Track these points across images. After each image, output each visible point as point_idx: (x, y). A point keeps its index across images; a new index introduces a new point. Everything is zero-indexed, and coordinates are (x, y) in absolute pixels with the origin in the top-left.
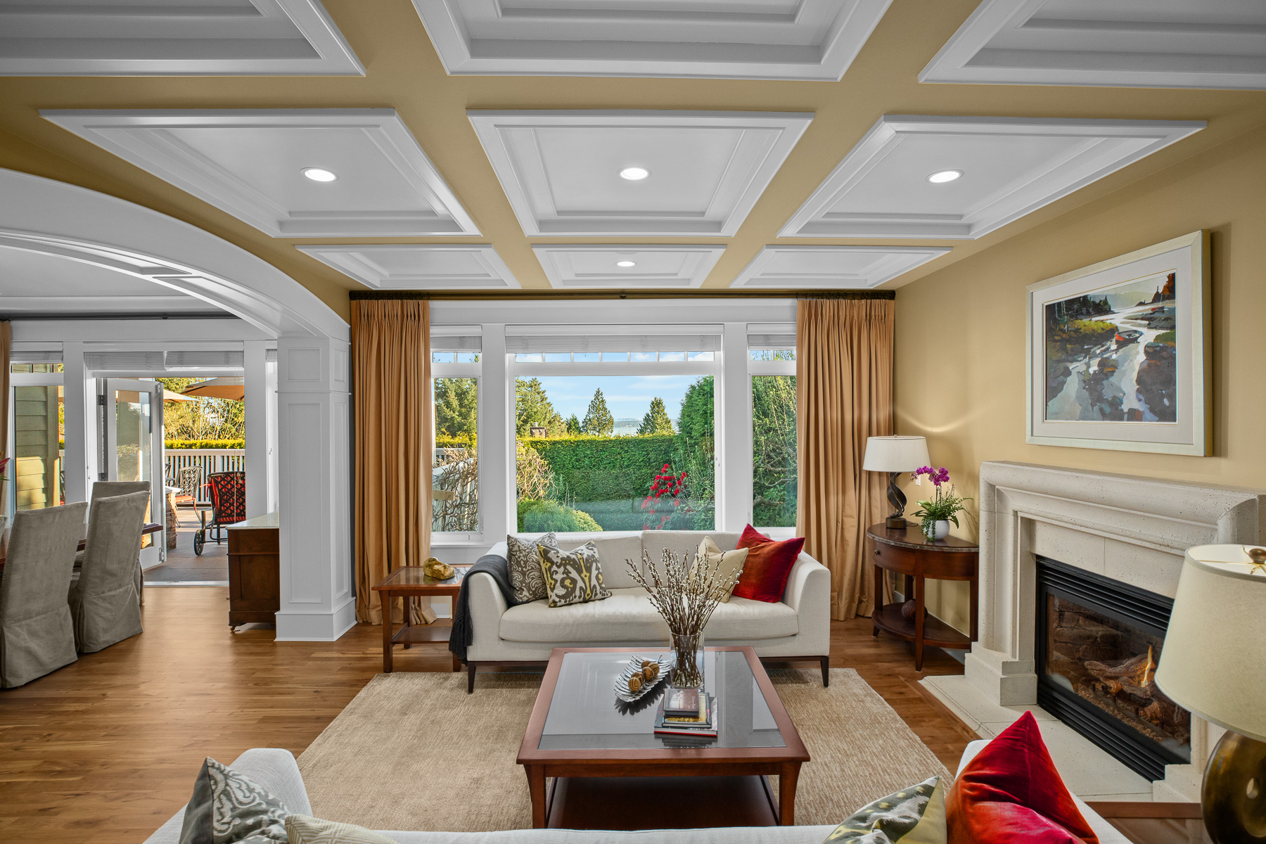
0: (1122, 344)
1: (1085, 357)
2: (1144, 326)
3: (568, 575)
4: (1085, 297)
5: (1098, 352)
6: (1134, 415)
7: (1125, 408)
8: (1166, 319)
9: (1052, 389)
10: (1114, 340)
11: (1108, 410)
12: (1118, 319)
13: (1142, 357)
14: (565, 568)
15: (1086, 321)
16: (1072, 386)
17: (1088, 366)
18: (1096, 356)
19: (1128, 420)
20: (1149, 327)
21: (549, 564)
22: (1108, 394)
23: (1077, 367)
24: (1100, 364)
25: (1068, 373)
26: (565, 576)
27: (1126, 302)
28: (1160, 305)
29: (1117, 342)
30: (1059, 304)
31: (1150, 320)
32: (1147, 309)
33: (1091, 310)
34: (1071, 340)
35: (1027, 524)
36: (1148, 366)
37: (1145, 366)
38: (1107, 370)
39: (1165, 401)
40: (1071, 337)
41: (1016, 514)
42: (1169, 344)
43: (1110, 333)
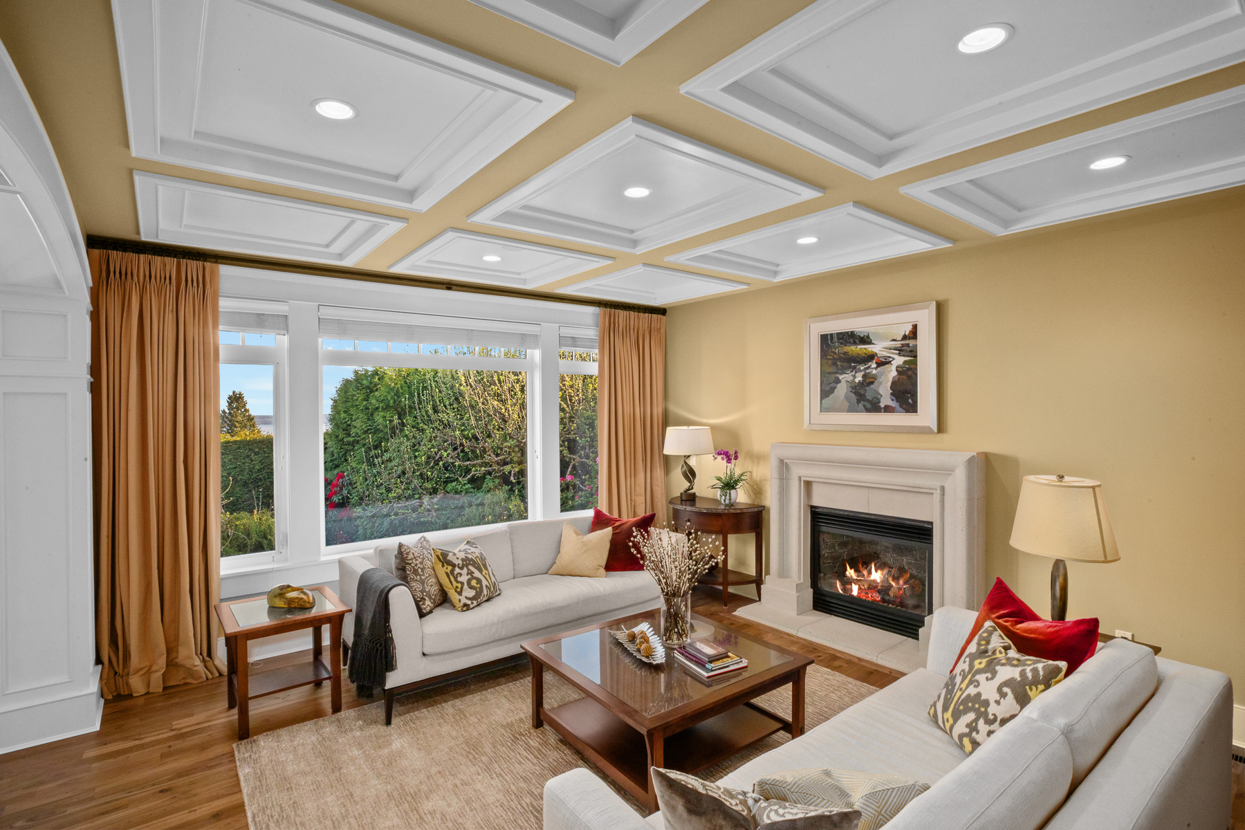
0: (880, 364)
1: (852, 371)
2: (896, 354)
3: (472, 576)
4: (852, 332)
5: (862, 368)
6: (888, 409)
7: (882, 405)
8: (911, 351)
9: (826, 392)
10: (874, 361)
11: (869, 406)
12: (878, 348)
13: (894, 373)
14: (468, 569)
15: (853, 348)
16: (842, 390)
17: (854, 377)
18: (861, 371)
19: (885, 412)
20: (899, 354)
21: (450, 568)
22: (869, 396)
23: (846, 377)
24: (864, 376)
25: (838, 381)
26: (470, 576)
27: (882, 337)
28: (907, 342)
29: (876, 363)
30: (831, 335)
31: (900, 351)
32: (898, 344)
33: (857, 341)
34: (841, 359)
35: (808, 485)
36: (899, 379)
37: (896, 379)
38: (869, 380)
39: (910, 400)
40: (841, 357)
41: (800, 478)
42: (913, 366)
43: (871, 357)
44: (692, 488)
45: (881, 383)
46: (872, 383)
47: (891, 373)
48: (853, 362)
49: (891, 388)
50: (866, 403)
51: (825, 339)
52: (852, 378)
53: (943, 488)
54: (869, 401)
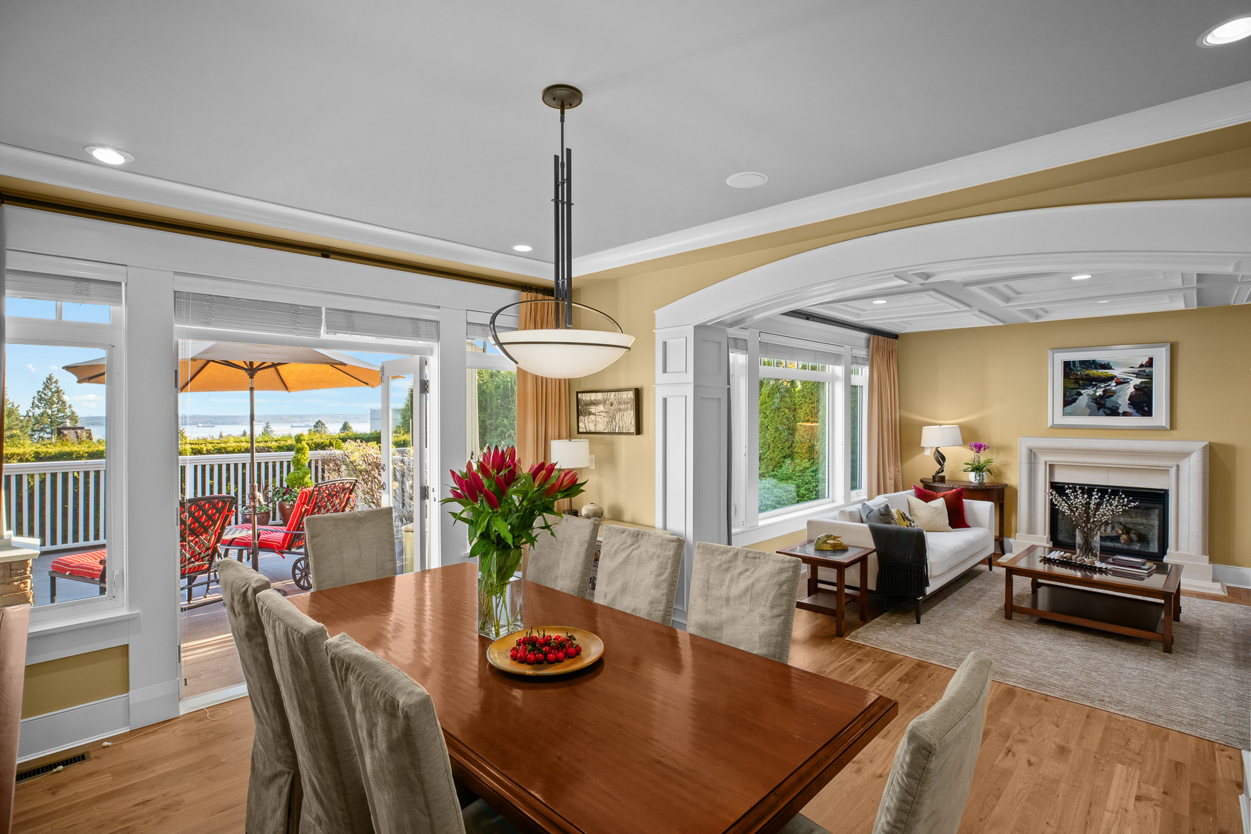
0: (1118, 383)
4: (1094, 361)
6: (1125, 414)
8: (1147, 375)
9: (1069, 402)
10: (1114, 381)
11: (1108, 412)
12: (1117, 372)
15: (1095, 371)
17: (1095, 391)
19: (1123, 416)
20: (1136, 377)
24: (1103, 391)
25: (1080, 394)
27: (1121, 366)
28: (1143, 369)
29: (1115, 383)
30: (1074, 362)
31: (1138, 375)
32: (1136, 370)
33: (1098, 367)
34: (1082, 379)
35: (1052, 466)
36: (1136, 394)
37: (1134, 393)
38: (1108, 394)
39: (1146, 408)
40: (1083, 378)
41: (1046, 462)
42: (1148, 385)
43: (1111, 378)
44: (943, 471)
45: (1120, 396)
46: (1112, 396)
47: (1130, 389)
48: (1092, 381)
49: (1129, 400)
50: (1106, 410)
51: (1067, 365)
52: (1093, 392)
53: (1178, 466)
54: (1108, 408)
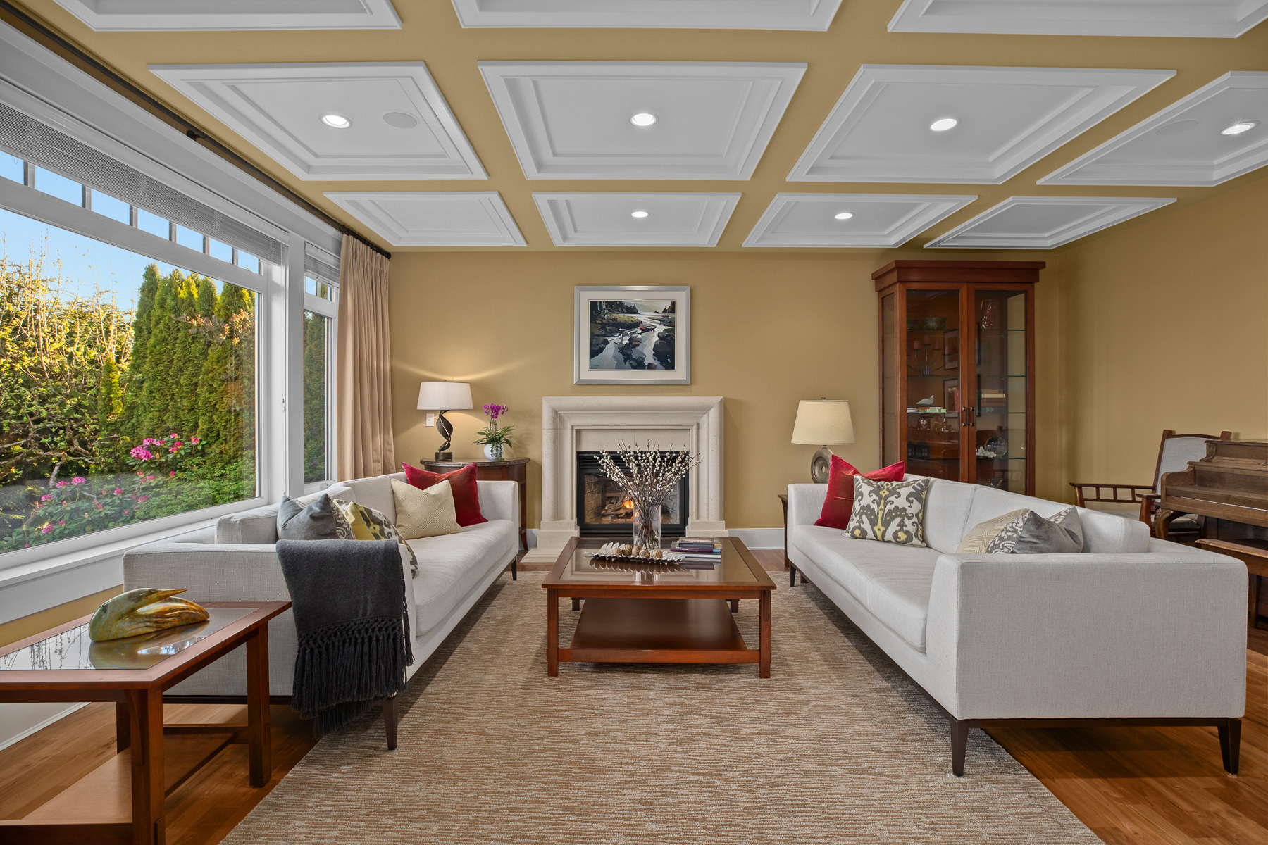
0: (644, 331)
1: (620, 335)
2: (658, 323)
4: (620, 302)
5: (629, 333)
6: (650, 367)
8: (670, 322)
9: (595, 352)
11: (634, 364)
12: (642, 317)
15: (621, 315)
16: (610, 350)
18: (628, 335)
19: (648, 369)
20: (660, 324)
22: (635, 355)
23: (614, 340)
24: (630, 340)
25: (607, 343)
27: (647, 309)
28: (667, 315)
29: (641, 329)
30: (601, 303)
31: (662, 321)
32: (660, 316)
33: (624, 310)
34: (609, 324)
35: (578, 432)
36: (660, 343)
37: (658, 343)
38: (634, 343)
39: (669, 360)
40: (609, 323)
41: (572, 426)
42: (671, 334)
43: (637, 324)
44: (449, 446)
45: (645, 346)
46: (638, 345)
47: (654, 338)
48: (619, 327)
49: (654, 350)
50: (632, 362)
51: (594, 306)
52: (620, 341)
53: (698, 424)
54: (634, 360)
